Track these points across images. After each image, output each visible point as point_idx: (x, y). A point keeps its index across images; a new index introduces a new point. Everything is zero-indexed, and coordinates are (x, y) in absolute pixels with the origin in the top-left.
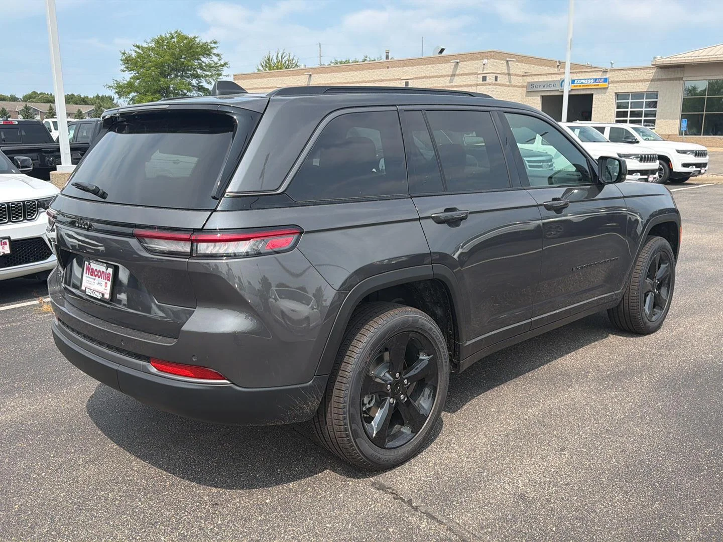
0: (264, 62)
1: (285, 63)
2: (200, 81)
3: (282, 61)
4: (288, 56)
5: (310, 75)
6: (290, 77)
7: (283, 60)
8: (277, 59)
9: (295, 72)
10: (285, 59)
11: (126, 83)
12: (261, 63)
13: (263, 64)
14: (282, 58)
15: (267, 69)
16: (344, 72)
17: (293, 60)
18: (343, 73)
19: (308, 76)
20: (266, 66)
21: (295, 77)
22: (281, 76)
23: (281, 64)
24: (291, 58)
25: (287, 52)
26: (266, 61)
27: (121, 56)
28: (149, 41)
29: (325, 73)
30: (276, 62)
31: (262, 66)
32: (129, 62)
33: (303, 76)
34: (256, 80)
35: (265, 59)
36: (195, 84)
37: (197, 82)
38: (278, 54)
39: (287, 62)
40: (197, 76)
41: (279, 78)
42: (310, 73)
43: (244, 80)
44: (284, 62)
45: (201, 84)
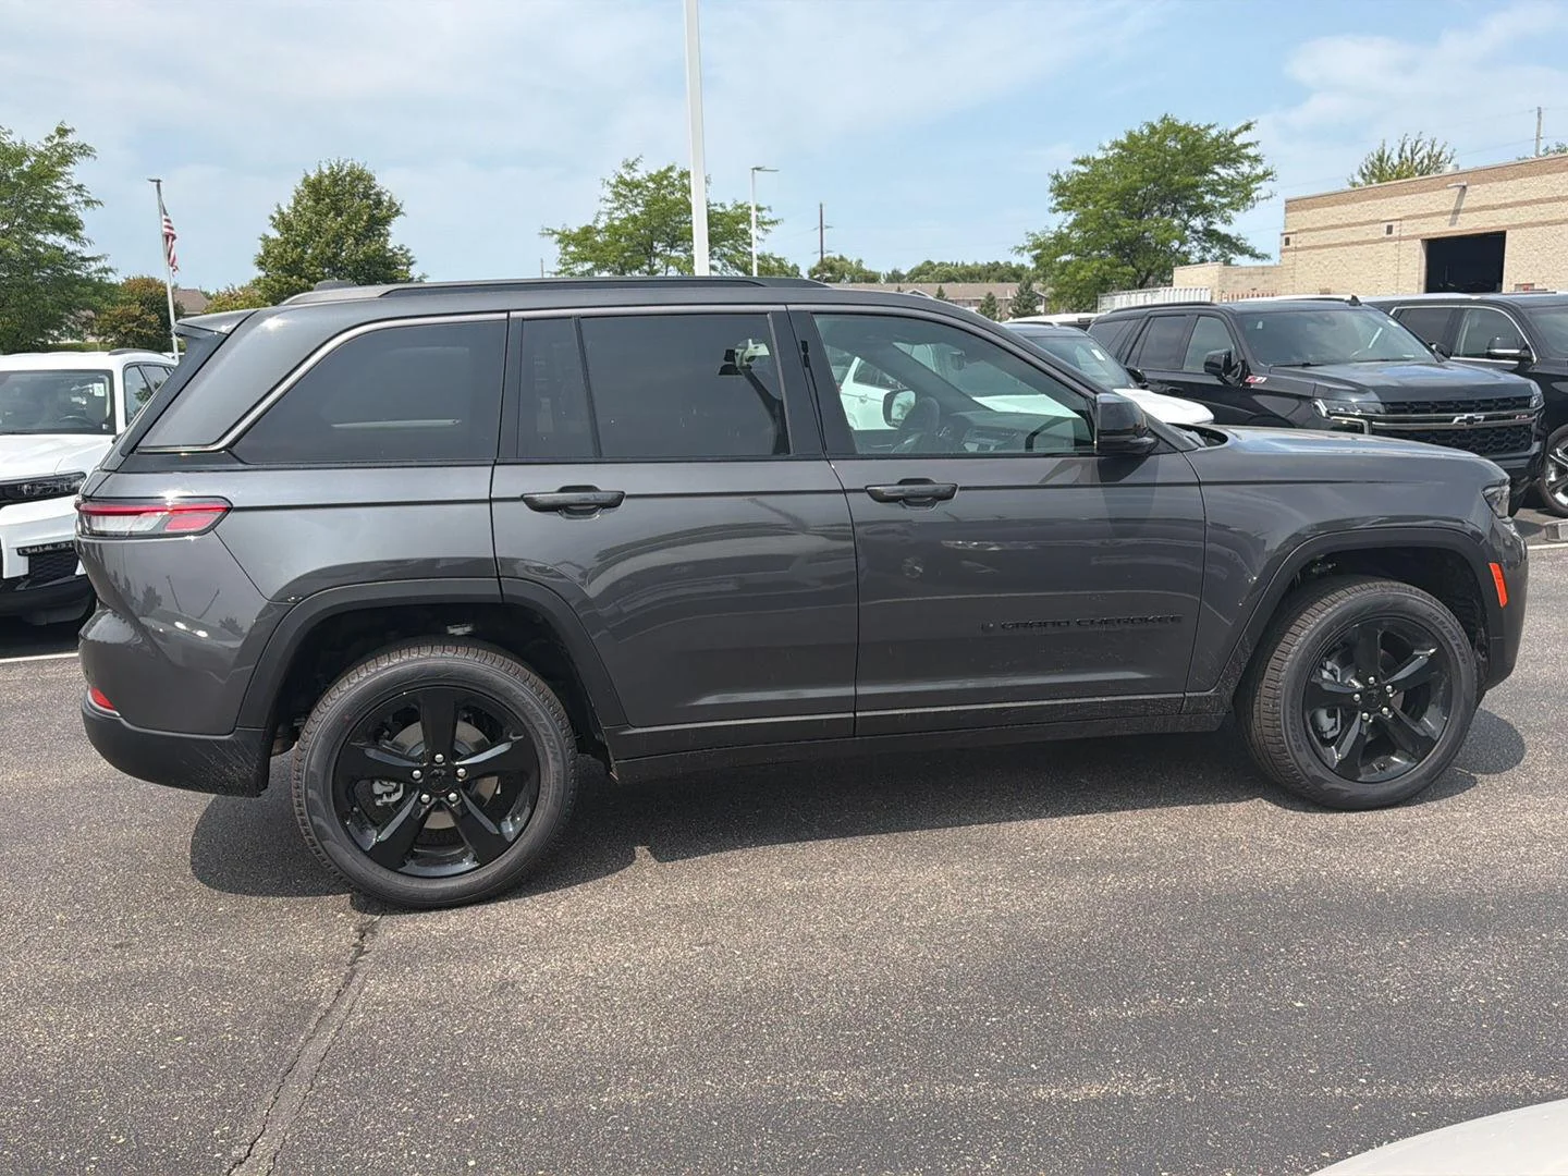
0: (1370, 166)
1: (1422, 162)
2: (1209, 219)
3: (1413, 159)
4: (1429, 147)
5: (1464, 187)
6: (1414, 196)
7: (1416, 157)
8: (1400, 157)
9: (1427, 183)
10: (1420, 154)
11: (1052, 236)
12: (1362, 170)
13: (1365, 171)
14: (1412, 153)
15: (1374, 181)
16: (1548, 173)
17: (1440, 154)
18: (1548, 176)
19: (1458, 190)
20: (1373, 174)
21: (1425, 195)
22: (1392, 196)
23: (1409, 167)
24: (1436, 150)
25: (1426, 138)
26: (1373, 164)
27: (1049, 182)
28: (1108, 145)
29: (1501, 180)
30: (1396, 163)
31: (1364, 175)
32: (1068, 192)
33: (1446, 192)
34: (1336, 207)
35: (1372, 158)
36: (1201, 228)
37: (1205, 223)
38: (1403, 146)
39: (1426, 161)
40: (1205, 210)
41: (1388, 200)
42: (1465, 183)
43: (1308, 209)
44: (1418, 161)
45: (1212, 227)
